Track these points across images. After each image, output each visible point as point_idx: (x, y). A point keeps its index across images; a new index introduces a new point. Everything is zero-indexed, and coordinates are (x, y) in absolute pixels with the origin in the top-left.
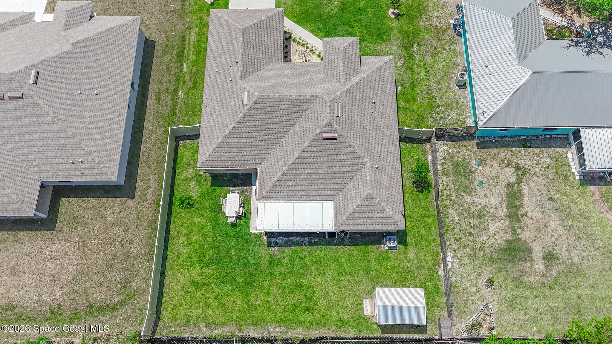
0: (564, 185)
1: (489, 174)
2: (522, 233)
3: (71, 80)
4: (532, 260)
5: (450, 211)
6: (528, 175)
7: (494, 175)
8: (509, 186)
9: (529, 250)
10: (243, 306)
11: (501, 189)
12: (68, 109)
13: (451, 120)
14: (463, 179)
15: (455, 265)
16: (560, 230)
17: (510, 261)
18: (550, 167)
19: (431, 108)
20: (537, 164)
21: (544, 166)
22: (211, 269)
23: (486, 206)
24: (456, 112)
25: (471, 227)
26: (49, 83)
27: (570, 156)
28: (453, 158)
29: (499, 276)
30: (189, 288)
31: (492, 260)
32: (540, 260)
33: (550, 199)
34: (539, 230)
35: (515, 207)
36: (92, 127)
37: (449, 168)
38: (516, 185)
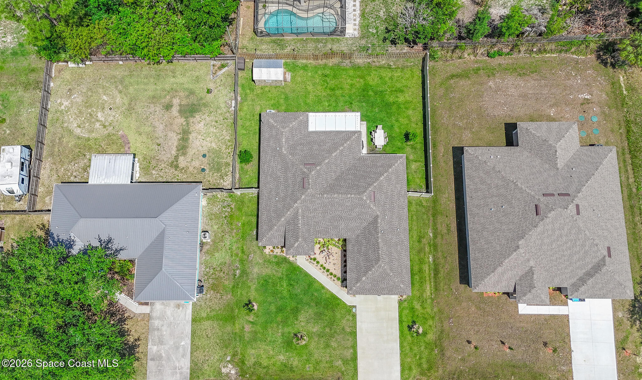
0: (147, 154)
1: (197, 162)
2: (183, 122)
3: (512, 216)
4: (180, 105)
5: (228, 138)
6: (170, 162)
7: (194, 161)
8: (184, 154)
9: (180, 111)
10: (368, 78)
11: (191, 152)
12: (509, 191)
13: (218, 206)
14: (216, 159)
15: (230, 103)
16: (157, 124)
17: (194, 105)
18: (153, 167)
19: (231, 216)
20: (162, 169)
21: (157, 168)
22: (391, 99)
23: (203, 140)
24: (213, 211)
25: (215, 126)
26: (527, 208)
27: (138, 175)
28: (220, 175)
29: (203, 95)
30: (405, 89)
31: (205, 105)
32: (175, 106)
33: (159, 145)
34: (171, 124)
35: (184, 139)
36: (489, 182)
37: (225, 168)
38: (180, 154)
